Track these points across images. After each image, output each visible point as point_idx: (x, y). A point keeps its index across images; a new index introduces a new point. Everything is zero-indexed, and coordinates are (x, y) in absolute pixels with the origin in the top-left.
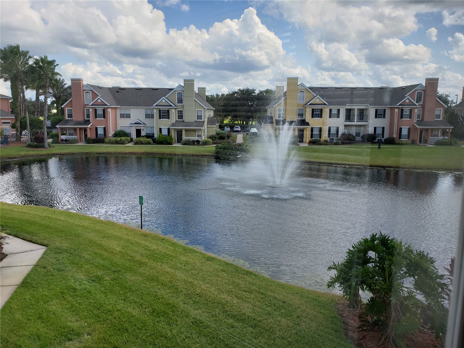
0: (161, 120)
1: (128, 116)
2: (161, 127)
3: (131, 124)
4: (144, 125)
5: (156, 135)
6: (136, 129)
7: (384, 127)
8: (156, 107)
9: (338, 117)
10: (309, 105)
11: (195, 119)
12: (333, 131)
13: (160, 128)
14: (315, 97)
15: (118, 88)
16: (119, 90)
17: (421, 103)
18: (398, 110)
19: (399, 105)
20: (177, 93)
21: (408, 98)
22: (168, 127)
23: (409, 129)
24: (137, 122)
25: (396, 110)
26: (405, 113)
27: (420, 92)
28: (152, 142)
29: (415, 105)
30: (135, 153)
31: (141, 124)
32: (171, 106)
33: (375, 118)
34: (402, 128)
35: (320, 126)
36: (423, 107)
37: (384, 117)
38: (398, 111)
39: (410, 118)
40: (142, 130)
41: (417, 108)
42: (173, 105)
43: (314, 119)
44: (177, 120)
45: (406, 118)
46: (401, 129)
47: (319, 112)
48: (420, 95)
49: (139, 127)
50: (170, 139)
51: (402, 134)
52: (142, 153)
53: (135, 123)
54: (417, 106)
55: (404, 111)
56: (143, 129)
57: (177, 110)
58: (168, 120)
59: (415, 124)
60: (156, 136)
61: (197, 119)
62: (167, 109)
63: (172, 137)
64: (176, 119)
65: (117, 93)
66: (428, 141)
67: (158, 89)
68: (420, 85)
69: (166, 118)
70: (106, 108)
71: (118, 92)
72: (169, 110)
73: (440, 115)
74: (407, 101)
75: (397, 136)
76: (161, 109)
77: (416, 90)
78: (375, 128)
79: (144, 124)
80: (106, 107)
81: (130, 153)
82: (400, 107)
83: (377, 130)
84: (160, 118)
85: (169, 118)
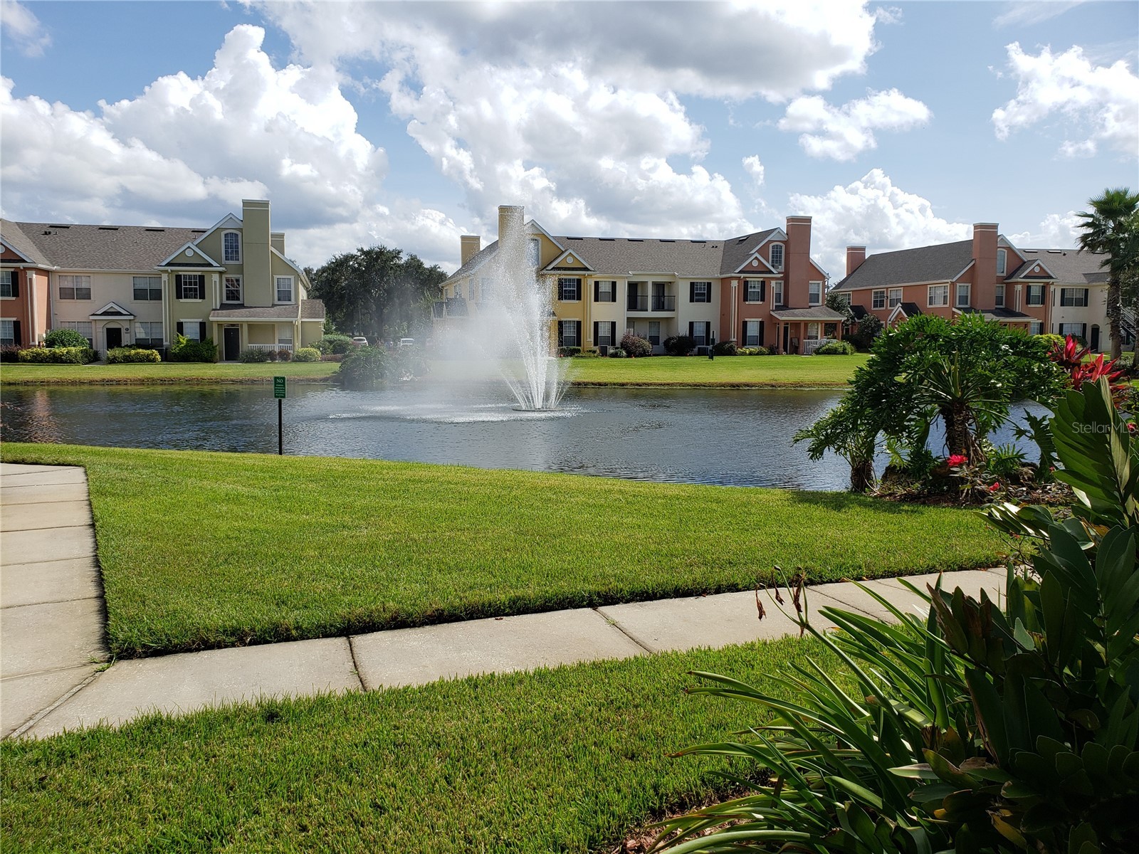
0: (181, 300)
1: (85, 294)
2: (182, 320)
3: (94, 315)
4: (132, 318)
5: (166, 341)
6: (108, 329)
7: (709, 322)
8: (169, 269)
9: (614, 300)
10: (552, 269)
11: (273, 300)
12: (604, 332)
13: (178, 323)
14: (563, 252)
15: (48, 226)
16: (51, 230)
17: (781, 268)
18: (738, 283)
19: (740, 272)
20: (225, 235)
21: (756, 258)
22: (201, 320)
23: (762, 323)
24: (109, 311)
25: (735, 283)
26: (753, 290)
27: (777, 245)
28: (159, 357)
29: (771, 272)
30: (119, 381)
31: (120, 314)
32: (210, 265)
33: (691, 301)
34: (746, 322)
35: (577, 319)
36: (786, 278)
37: (709, 301)
38: (738, 286)
39: (763, 300)
40: (123, 331)
41: (773, 278)
42: (214, 264)
43: (564, 301)
44: (225, 301)
45: (754, 300)
46: (745, 324)
47: (574, 286)
48: (777, 251)
49: (115, 322)
50: (207, 350)
51: (748, 335)
52: (140, 380)
53: (105, 313)
54: (774, 273)
55: (749, 286)
56: (127, 329)
57: (224, 276)
58: (201, 300)
59: (772, 313)
60: (168, 343)
61: (279, 300)
62: (200, 273)
63: (212, 343)
64: (221, 300)
65: (47, 236)
66: (801, 349)
67: (163, 231)
68: (777, 231)
69: (195, 298)
70: (22, 268)
71: (50, 233)
72: (204, 276)
73: (818, 294)
74: (755, 264)
75: (737, 339)
76: (180, 273)
77: (770, 242)
78: (691, 324)
79: (131, 315)
80: (21, 265)
81: (103, 380)
82: (742, 275)
83: (696, 327)
84: (179, 296)
85: (202, 297)
